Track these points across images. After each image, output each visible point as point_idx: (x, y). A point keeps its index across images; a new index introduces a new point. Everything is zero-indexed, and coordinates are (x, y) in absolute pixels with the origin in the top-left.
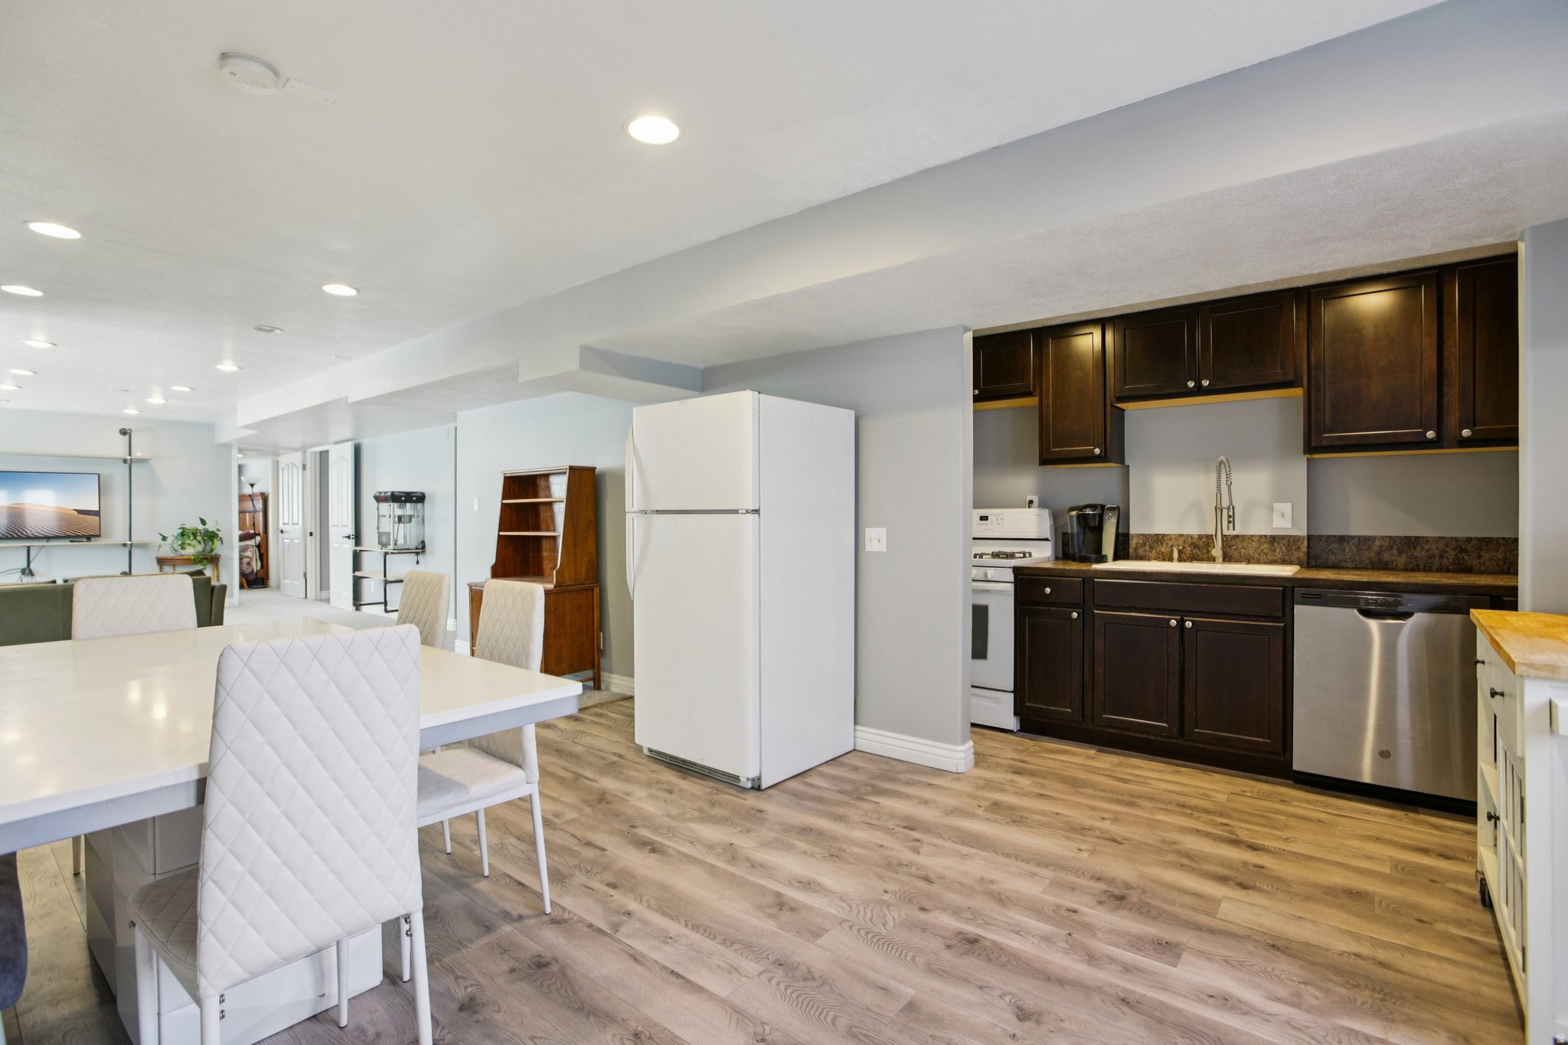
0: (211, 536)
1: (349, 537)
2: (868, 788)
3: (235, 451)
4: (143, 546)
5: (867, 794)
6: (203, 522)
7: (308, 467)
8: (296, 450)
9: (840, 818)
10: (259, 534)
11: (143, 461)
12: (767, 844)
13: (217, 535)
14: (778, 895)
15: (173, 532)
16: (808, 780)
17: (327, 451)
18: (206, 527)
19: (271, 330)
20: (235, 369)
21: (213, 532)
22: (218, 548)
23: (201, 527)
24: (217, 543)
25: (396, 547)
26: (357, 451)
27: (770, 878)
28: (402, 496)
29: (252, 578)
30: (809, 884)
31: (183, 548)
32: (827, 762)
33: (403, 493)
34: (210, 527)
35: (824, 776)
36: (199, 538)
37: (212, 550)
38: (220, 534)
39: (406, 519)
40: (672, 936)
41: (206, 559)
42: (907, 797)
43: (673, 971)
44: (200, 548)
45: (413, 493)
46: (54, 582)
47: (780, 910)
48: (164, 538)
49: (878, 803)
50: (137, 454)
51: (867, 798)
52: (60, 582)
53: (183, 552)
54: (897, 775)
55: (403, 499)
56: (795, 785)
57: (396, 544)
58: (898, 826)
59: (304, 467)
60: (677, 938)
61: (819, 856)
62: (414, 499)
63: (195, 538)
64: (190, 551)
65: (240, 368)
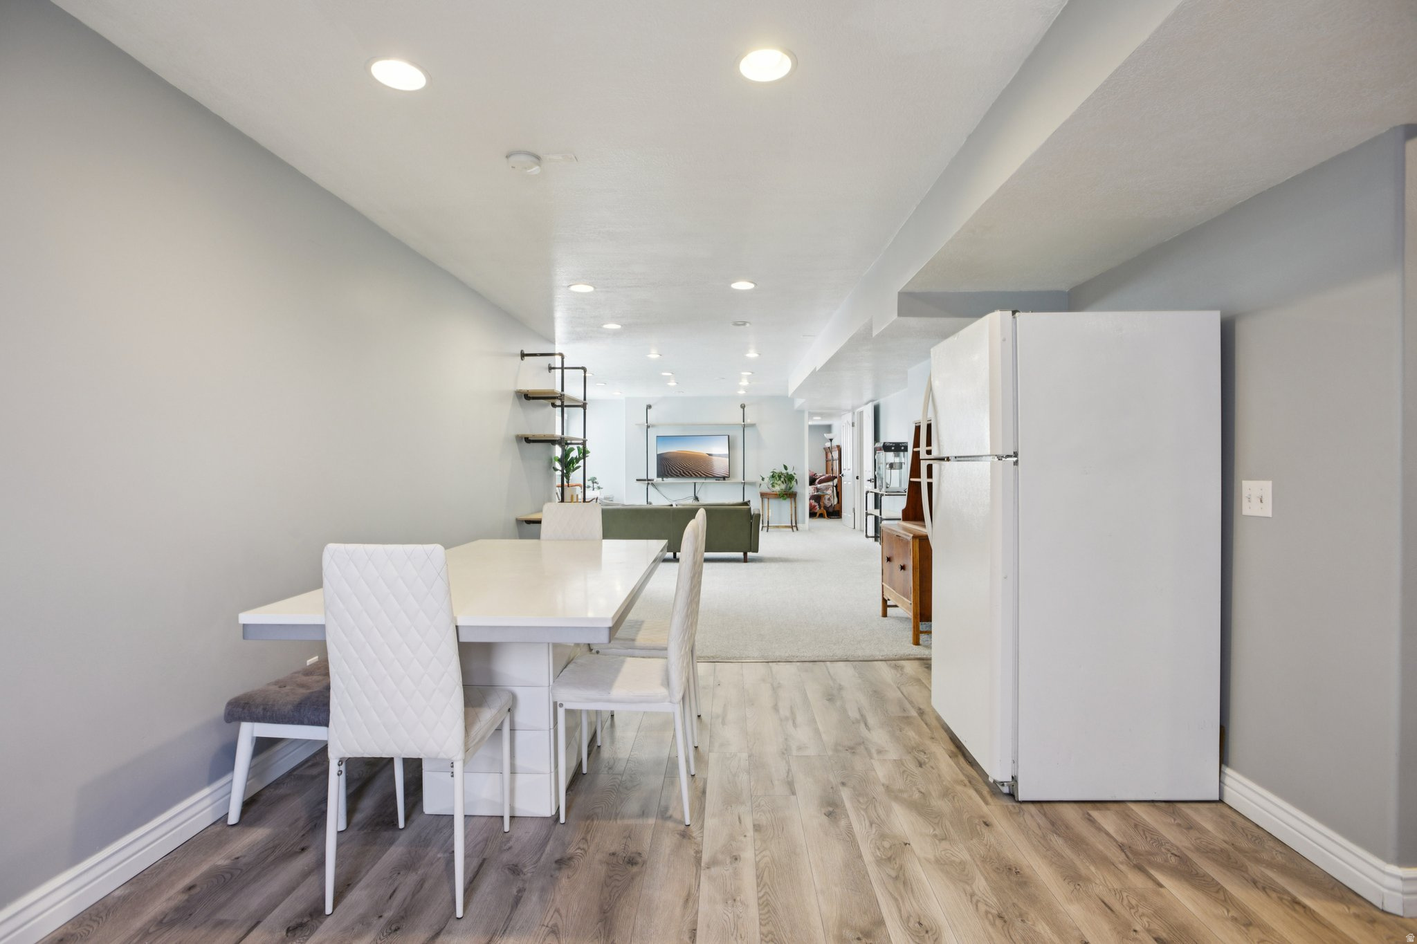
0: (790, 478)
1: (870, 481)
2: (1173, 860)
3: (806, 415)
4: (753, 484)
5: (1161, 867)
6: (786, 468)
7: (856, 425)
8: (849, 411)
9: (1074, 878)
10: (836, 477)
11: (753, 425)
12: (942, 864)
13: (793, 477)
14: (880, 923)
15: (767, 475)
16: (1095, 814)
17: (862, 412)
18: (788, 471)
19: (744, 323)
20: (756, 355)
21: (791, 475)
22: (796, 488)
23: (784, 471)
24: (794, 483)
25: (888, 490)
26: (877, 410)
27: (896, 900)
28: (892, 446)
29: (831, 510)
30: (927, 932)
31: (773, 486)
32: (1153, 801)
33: (893, 443)
34: (790, 471)
35: (1126, 817)
36: (782, 479)
37: (791, 488)
38: (796, 477)
39: (897, 466)
40: (738, 899)
41: (786, 494)
42: (1225, 899)
43: (695, 930)
44: (783, 486)
45: (901, 443)
46: (672, 505)
47: (859, 939)
48: (763, 479)
49: (1161, 886)
50: (748, 421)
51: (1153, 872)
52: (674, 506)
53: (774, 489)
54: (1248, 863)
55: (893, 448)
56: (1071, 814)
57: (887, 487)
58: (1149, 931)
59: (853, 425)
60: (739, 904)
61: (982, 908)
62: (903, 448)
63: (780, 479)
64: (777, 489)
65: (760, 354)
